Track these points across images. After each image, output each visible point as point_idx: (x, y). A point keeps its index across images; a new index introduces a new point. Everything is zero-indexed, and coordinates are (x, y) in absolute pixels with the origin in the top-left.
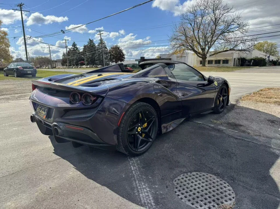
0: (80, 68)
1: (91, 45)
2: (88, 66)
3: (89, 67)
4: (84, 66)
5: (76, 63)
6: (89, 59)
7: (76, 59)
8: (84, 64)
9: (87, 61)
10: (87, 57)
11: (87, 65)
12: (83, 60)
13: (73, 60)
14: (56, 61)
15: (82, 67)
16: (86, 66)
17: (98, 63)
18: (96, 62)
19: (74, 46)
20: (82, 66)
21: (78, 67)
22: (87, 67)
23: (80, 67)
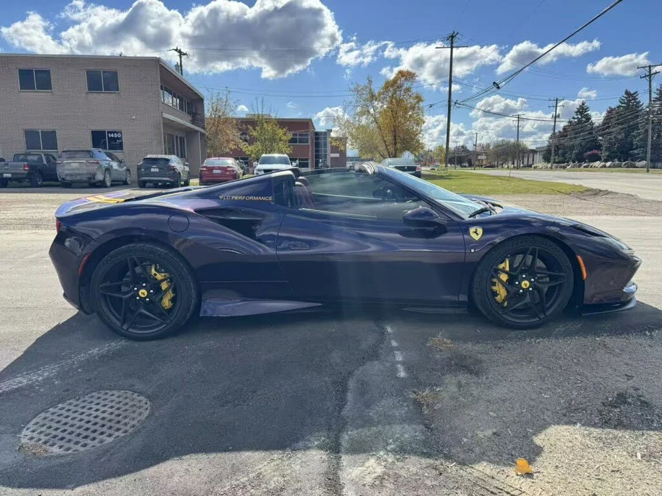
0: (585, 167)
1: (629, 106)
2: (608, 164)
3: (610, 167)
4: (597, 164)
5: (577, 155)
6: (615, 144)
7: (580, 145)
8: (599, 159)
9: (608, 149)
10: (610, 139)
11: (606, 161)
12: (599, 147)
13: (572, 148)
14: (534, 152)
15: (591, 167)
16: (604, 163)
17: (639, 154)
18: (636, 151)
19: (581, 113)
20: (591, 164)
21: (580, 166)
22: (605, 166)
23: (585, 165)
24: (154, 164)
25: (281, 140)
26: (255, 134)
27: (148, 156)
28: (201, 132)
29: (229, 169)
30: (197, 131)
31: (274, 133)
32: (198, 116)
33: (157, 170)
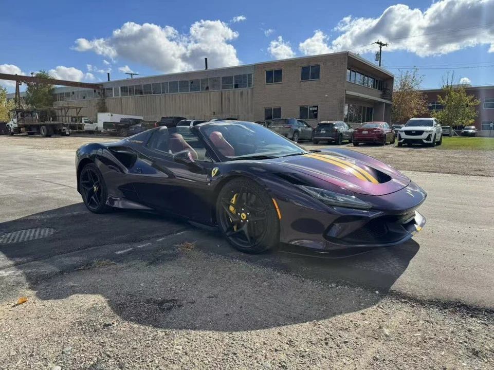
24: (323, 127)
25: (467, 105)
26: (443, 102)
27: (322, 122)
28: (386, 103)
29: (374, 131)
30: (384, 103)
31: (461, 100)
32: (388, 91)
33: (325, 132)
